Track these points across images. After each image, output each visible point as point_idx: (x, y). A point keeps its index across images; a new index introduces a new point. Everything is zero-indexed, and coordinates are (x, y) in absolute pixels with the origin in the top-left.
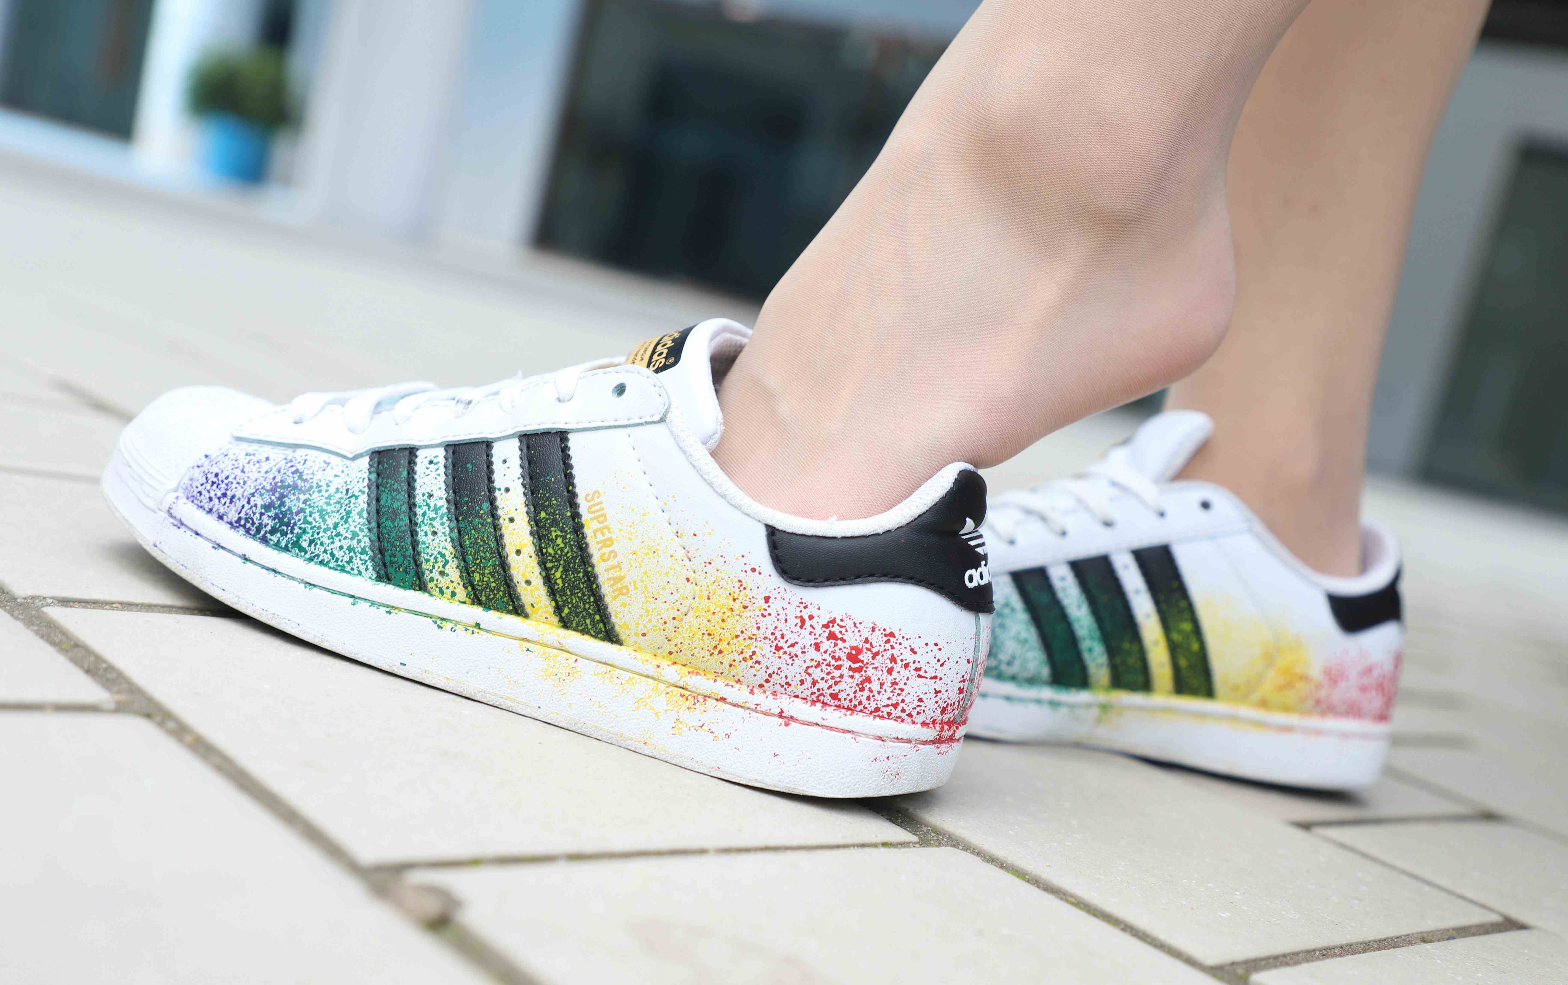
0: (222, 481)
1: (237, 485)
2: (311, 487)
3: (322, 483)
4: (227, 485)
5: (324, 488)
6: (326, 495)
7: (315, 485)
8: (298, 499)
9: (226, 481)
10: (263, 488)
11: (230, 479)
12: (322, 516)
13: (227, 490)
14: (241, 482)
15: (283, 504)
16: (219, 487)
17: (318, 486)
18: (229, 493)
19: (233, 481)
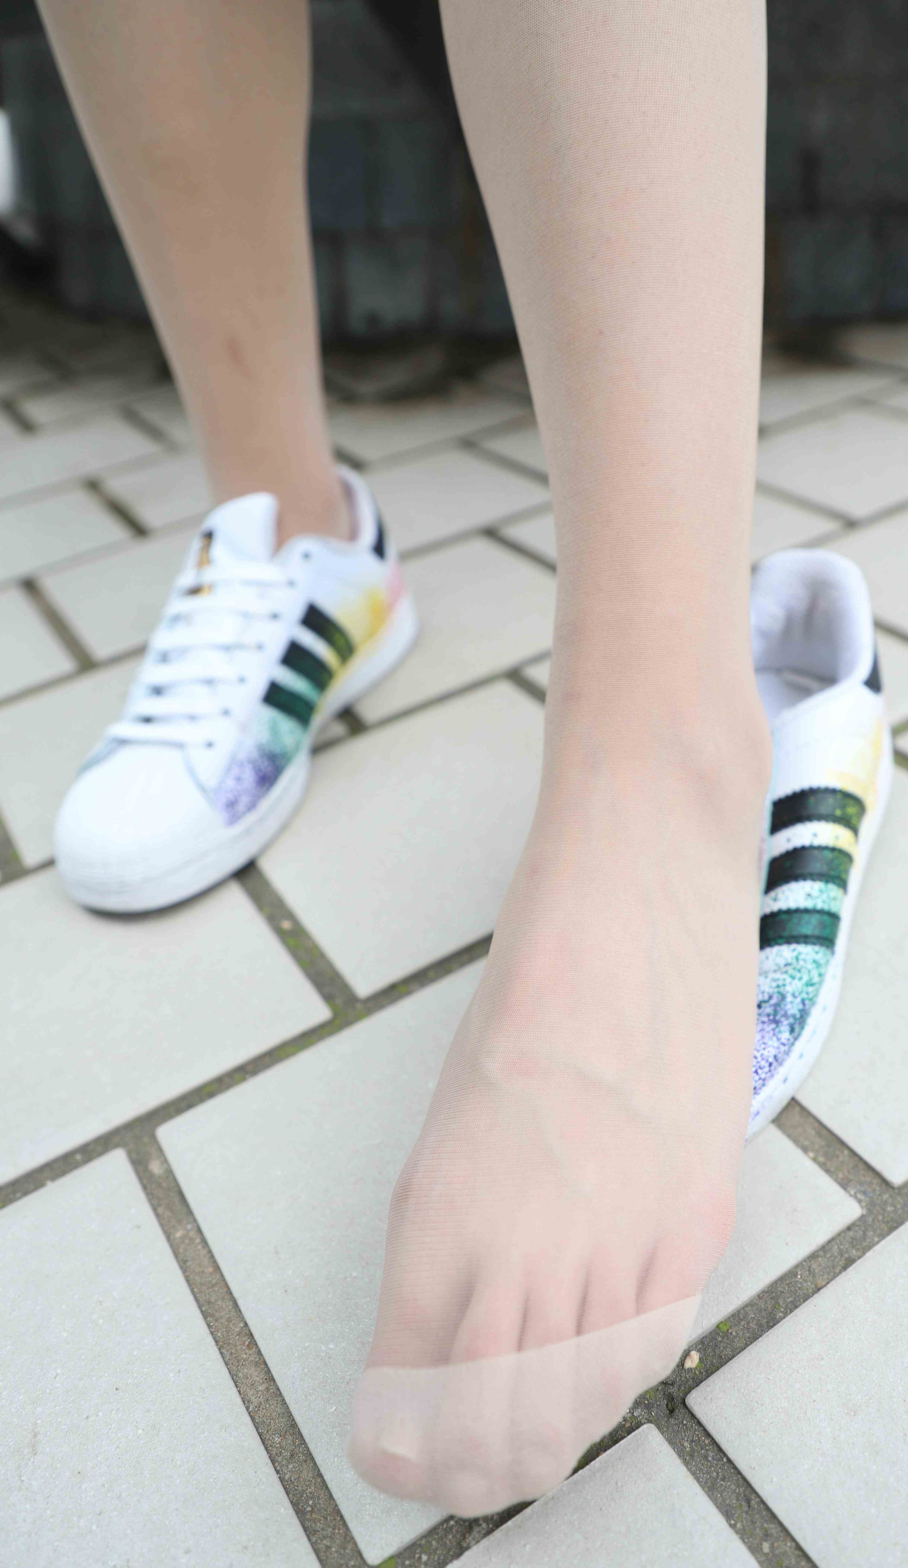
0: (758, 1062)
1: (767, 1050)
2: (779, 992)
3: (775, 984)
4: (763, 1059)
5: (780, 983)
6: (789, 980)
7: (776, 990)
8: (791, 1002)
9: (759, 1059)
10: (773, 1030)
11: (758, 1055)
12: (812, 985)
13: (767, 1061)
14: (763, 1046)
15: (794, 1016)
16: (762, 1066)
17: (778, 986)
18: (771, 1060)
19: (760, 1053)
